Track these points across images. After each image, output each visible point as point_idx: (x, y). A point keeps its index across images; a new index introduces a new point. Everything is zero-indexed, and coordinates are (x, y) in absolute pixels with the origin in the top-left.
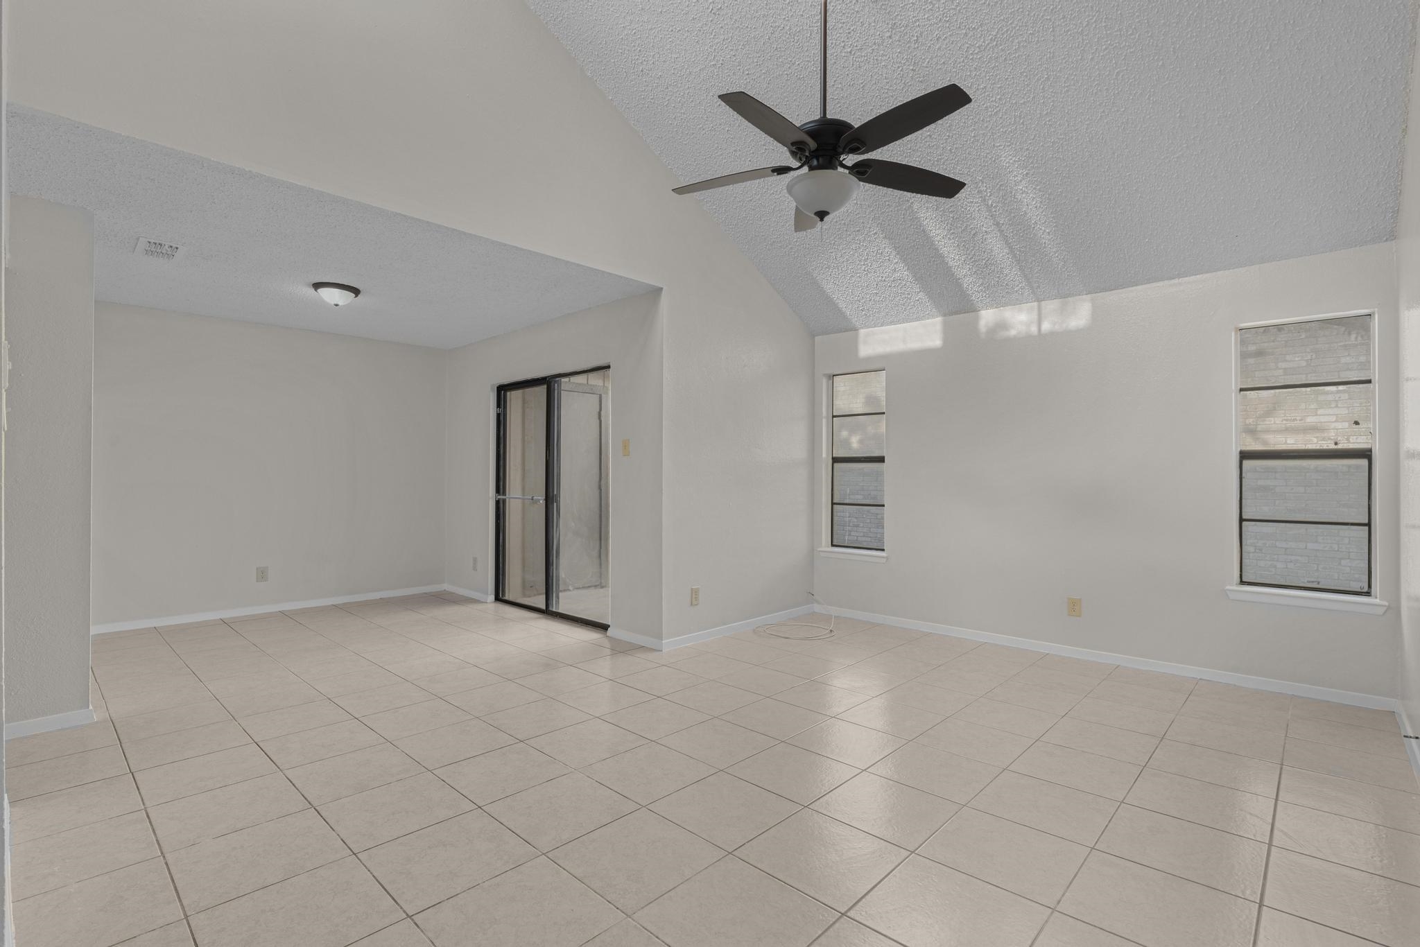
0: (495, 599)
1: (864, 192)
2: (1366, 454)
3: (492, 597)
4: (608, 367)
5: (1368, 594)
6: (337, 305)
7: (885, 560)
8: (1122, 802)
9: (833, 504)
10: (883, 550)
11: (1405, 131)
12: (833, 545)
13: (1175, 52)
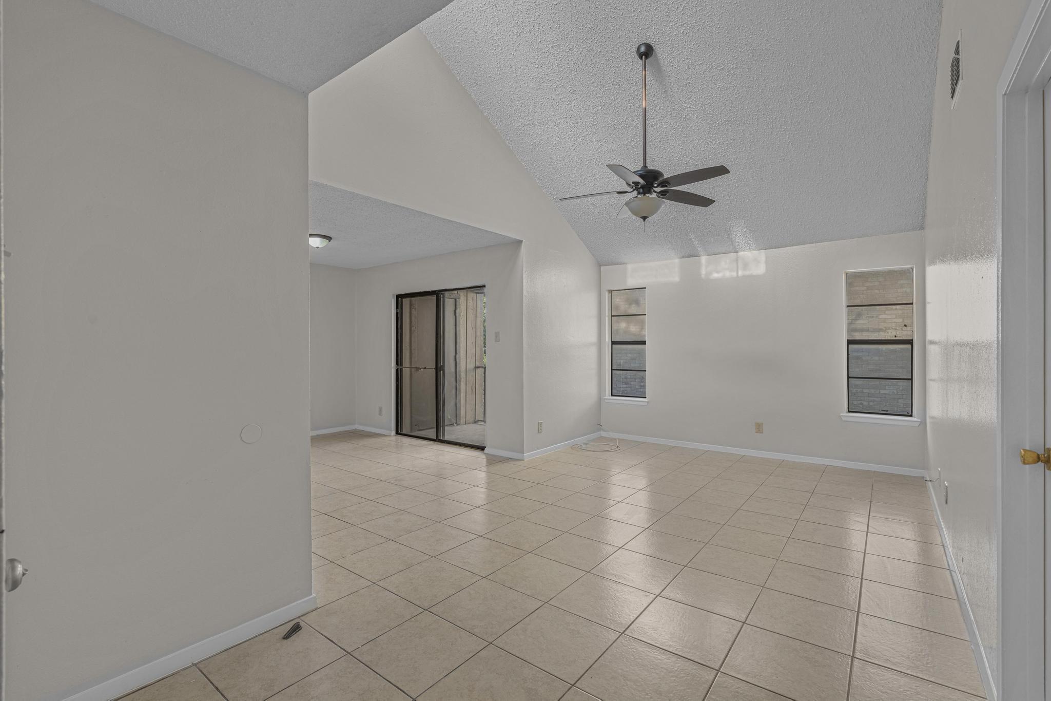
0: (396, 434)
1: (667, 206)
2: (910, 342)
3: (394, 433)
4: (485, 286)
5: (911, 416)
6: (318, 248)
7: (646, 404)
8: (799, 520)
9: (612, 370)
10: (646, 398)
11: (927, 179)
12: (612, 395)
13: (818, 135)
